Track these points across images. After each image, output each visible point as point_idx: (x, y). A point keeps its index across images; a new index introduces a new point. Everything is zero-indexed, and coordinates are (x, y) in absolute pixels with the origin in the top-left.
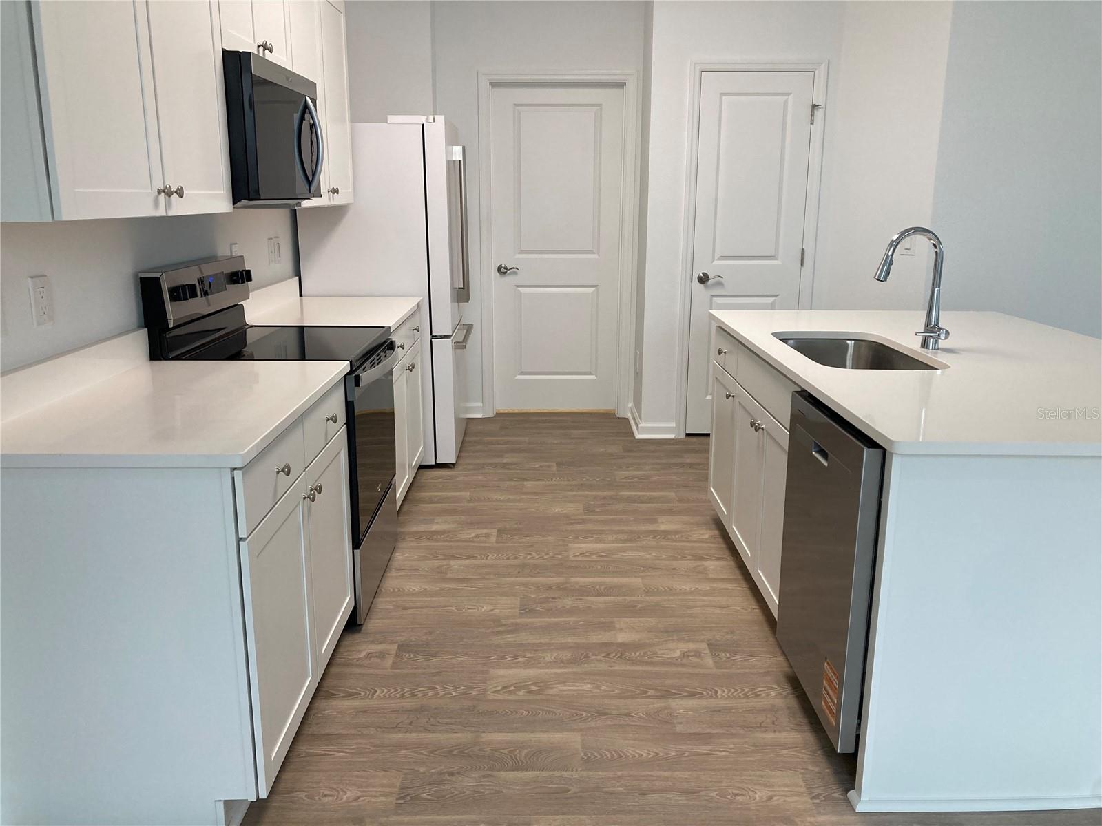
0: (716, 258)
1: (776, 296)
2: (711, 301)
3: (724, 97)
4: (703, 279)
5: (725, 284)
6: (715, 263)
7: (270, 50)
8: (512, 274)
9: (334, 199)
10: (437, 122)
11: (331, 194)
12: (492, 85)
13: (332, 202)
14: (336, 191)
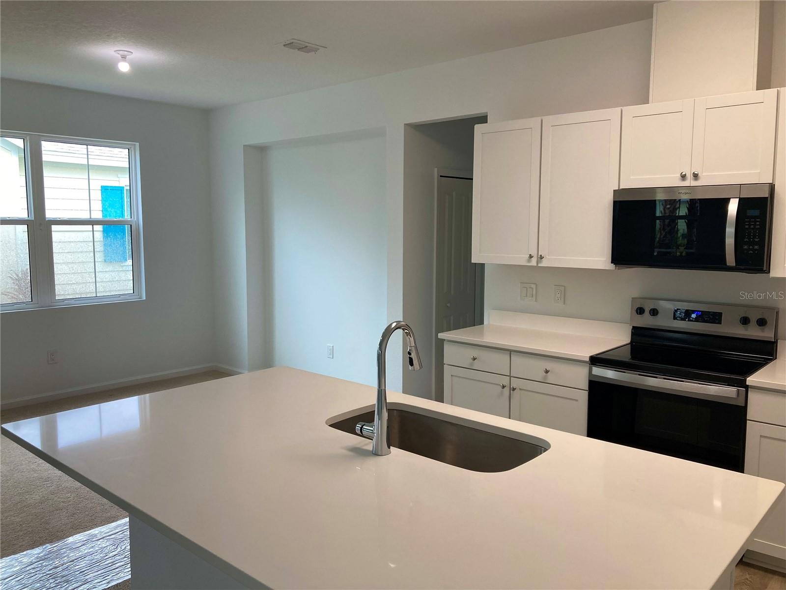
7: (695, 175)
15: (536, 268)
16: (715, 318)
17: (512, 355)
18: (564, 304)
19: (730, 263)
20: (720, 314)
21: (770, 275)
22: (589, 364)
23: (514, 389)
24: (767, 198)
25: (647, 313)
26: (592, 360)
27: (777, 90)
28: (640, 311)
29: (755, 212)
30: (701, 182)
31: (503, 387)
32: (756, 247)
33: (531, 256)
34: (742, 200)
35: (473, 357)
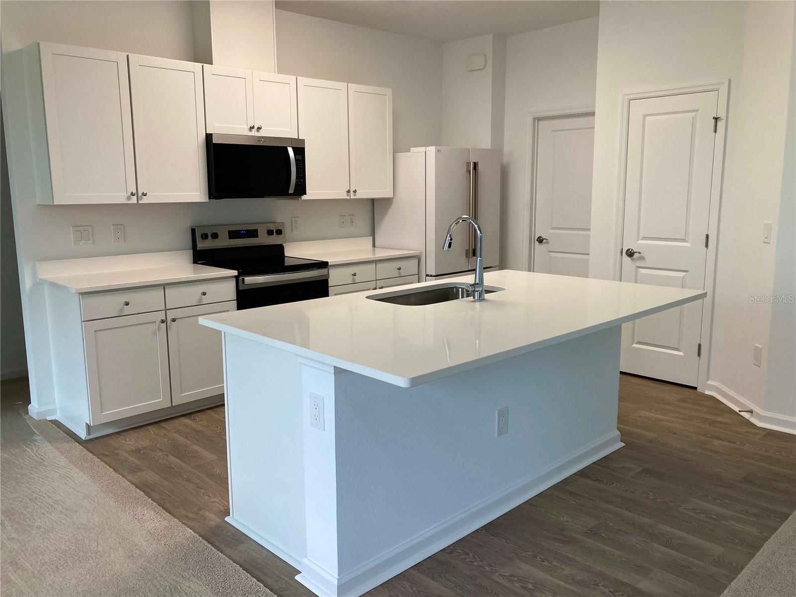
0: (641, 237)
1: (687, 271)
2: (636, 272)
3: (647, 118)
4: (630, 254)
5: (646, 259)
6: (640, 242)
7: (259, 129)
8: (546, 243)
9: (355, 195)
10: (431, 150)
11: (352, 193)
12: (537, 120)
13: (352, 197)
14: (355, 192)
15: (138, 204)
16: (253, 233)
17: (166, 290)
18: (125, 241)
19: (291, 191)
20: (257, 230)
21: (301, 199)
22: (237, 277)
23: (174, 320)
24: (304, 148)
25: (210, 237)
26: (240, 274)
27: (295, 77)
28: (205, 236)
29: (300, 157)
30: (262, 134)
31: (163, 321)
32: (302, 180)
33: (133, 194)
34: (294, 149)
35: (126, 302)
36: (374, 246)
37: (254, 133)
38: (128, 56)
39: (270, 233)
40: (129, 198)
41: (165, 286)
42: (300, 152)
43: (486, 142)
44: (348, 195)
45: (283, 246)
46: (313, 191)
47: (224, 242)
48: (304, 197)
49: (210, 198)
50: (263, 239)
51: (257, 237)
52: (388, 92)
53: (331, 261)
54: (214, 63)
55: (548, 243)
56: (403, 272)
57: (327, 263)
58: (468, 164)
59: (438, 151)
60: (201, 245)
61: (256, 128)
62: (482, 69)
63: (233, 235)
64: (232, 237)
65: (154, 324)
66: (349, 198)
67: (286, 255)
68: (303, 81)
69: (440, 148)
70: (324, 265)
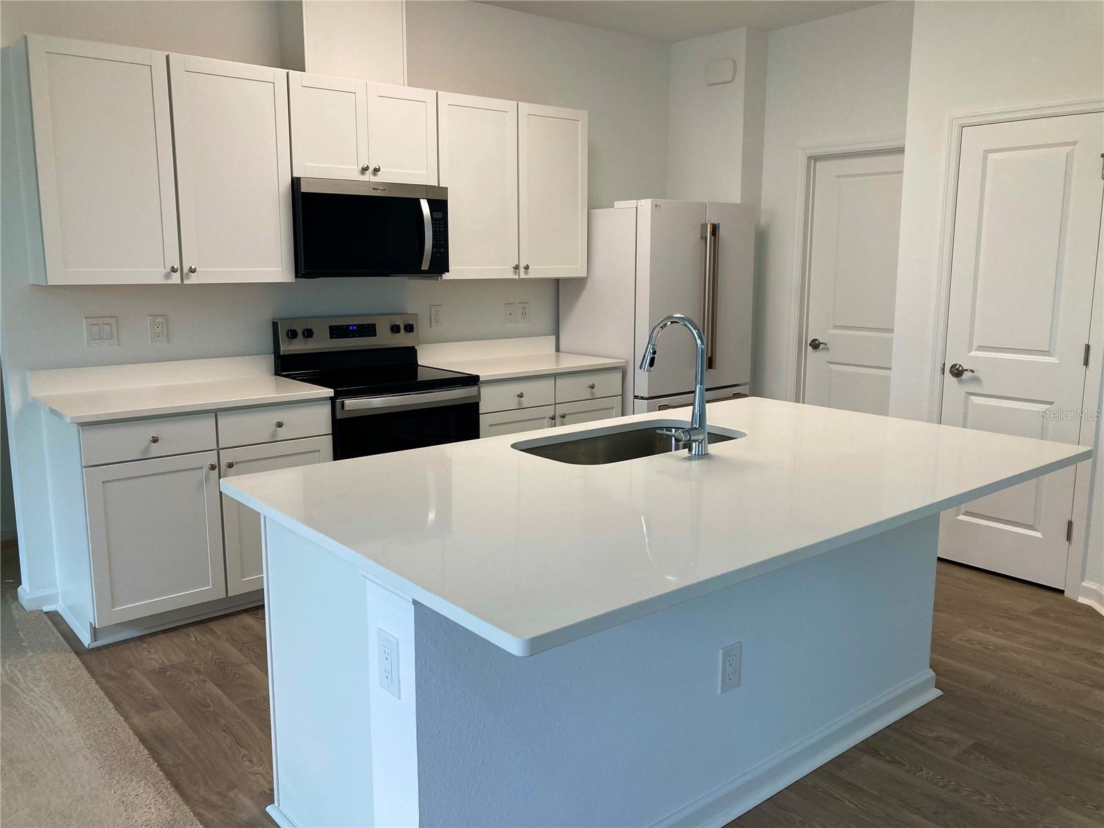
0: (975, 347)
1: (1051, 403)
2: (966, 401)
3: (990, 155)
4: (957, 372)
5: (982, 379)
6: (973, 353)
7: (376, 170)
8: (823, 349)
9: (526, 273)
10: (646, 205)
11: (522, 270)
12: (814, 159)
13: (523, 276)
14: (527, 268)
16: (369, 330)
17: (219, 417)
18: (168, 342)
19: (425, 266)
20: (374, 325)
21: (441, 278)
22: (333, 399)
23: (230, 466)
24: (447, 201)
25: (300, 335)
26: (338, 395)
27: (435, 92)
28: (292, 334)
29: (439, 215)
30: (380, 178)
31: (213, 467)
32: (442, 250)
33: (174, 270)
34: (430, 202)
35: (153, 437)
36: (558, 350)
37: (368, 177)
38: (167, 57)
39: (395, 329)
40: (167, 276)
41: (218, 413)
42: (440, 207)
43: (734, 195)
44: (515, 273)
45: (416, 350)
46: (460, 266)
47: (322, 343)
48: (446, 276)
49: (296, 277)
50: (384, 339)
51: (375, 335)
52: (583, 115)
53: (484, 374)
54: (306, 70)
55: (827, 349)
56: (598, 392)
57: (477, 377)
58: (704, 226)
59: (656, 206)
60: (287, 348)
61: (371, 169)
62: (728, 82)
63: (338, 332)
64: (335, 336)
65: (200, 471)
66: (517, 277)
67: (419, 363)
68: (446, 97)
69: (659, 201)
70: (473, 380)
